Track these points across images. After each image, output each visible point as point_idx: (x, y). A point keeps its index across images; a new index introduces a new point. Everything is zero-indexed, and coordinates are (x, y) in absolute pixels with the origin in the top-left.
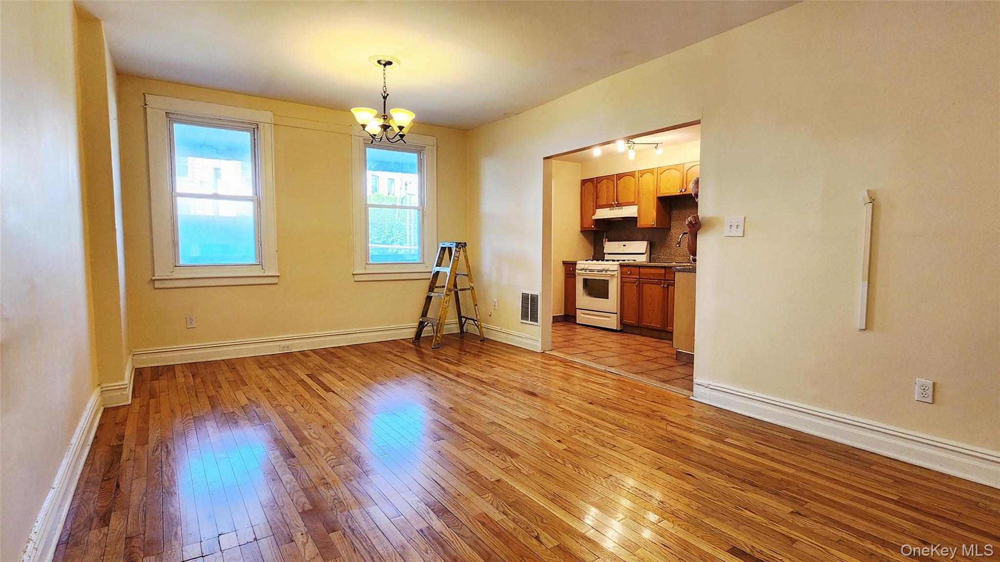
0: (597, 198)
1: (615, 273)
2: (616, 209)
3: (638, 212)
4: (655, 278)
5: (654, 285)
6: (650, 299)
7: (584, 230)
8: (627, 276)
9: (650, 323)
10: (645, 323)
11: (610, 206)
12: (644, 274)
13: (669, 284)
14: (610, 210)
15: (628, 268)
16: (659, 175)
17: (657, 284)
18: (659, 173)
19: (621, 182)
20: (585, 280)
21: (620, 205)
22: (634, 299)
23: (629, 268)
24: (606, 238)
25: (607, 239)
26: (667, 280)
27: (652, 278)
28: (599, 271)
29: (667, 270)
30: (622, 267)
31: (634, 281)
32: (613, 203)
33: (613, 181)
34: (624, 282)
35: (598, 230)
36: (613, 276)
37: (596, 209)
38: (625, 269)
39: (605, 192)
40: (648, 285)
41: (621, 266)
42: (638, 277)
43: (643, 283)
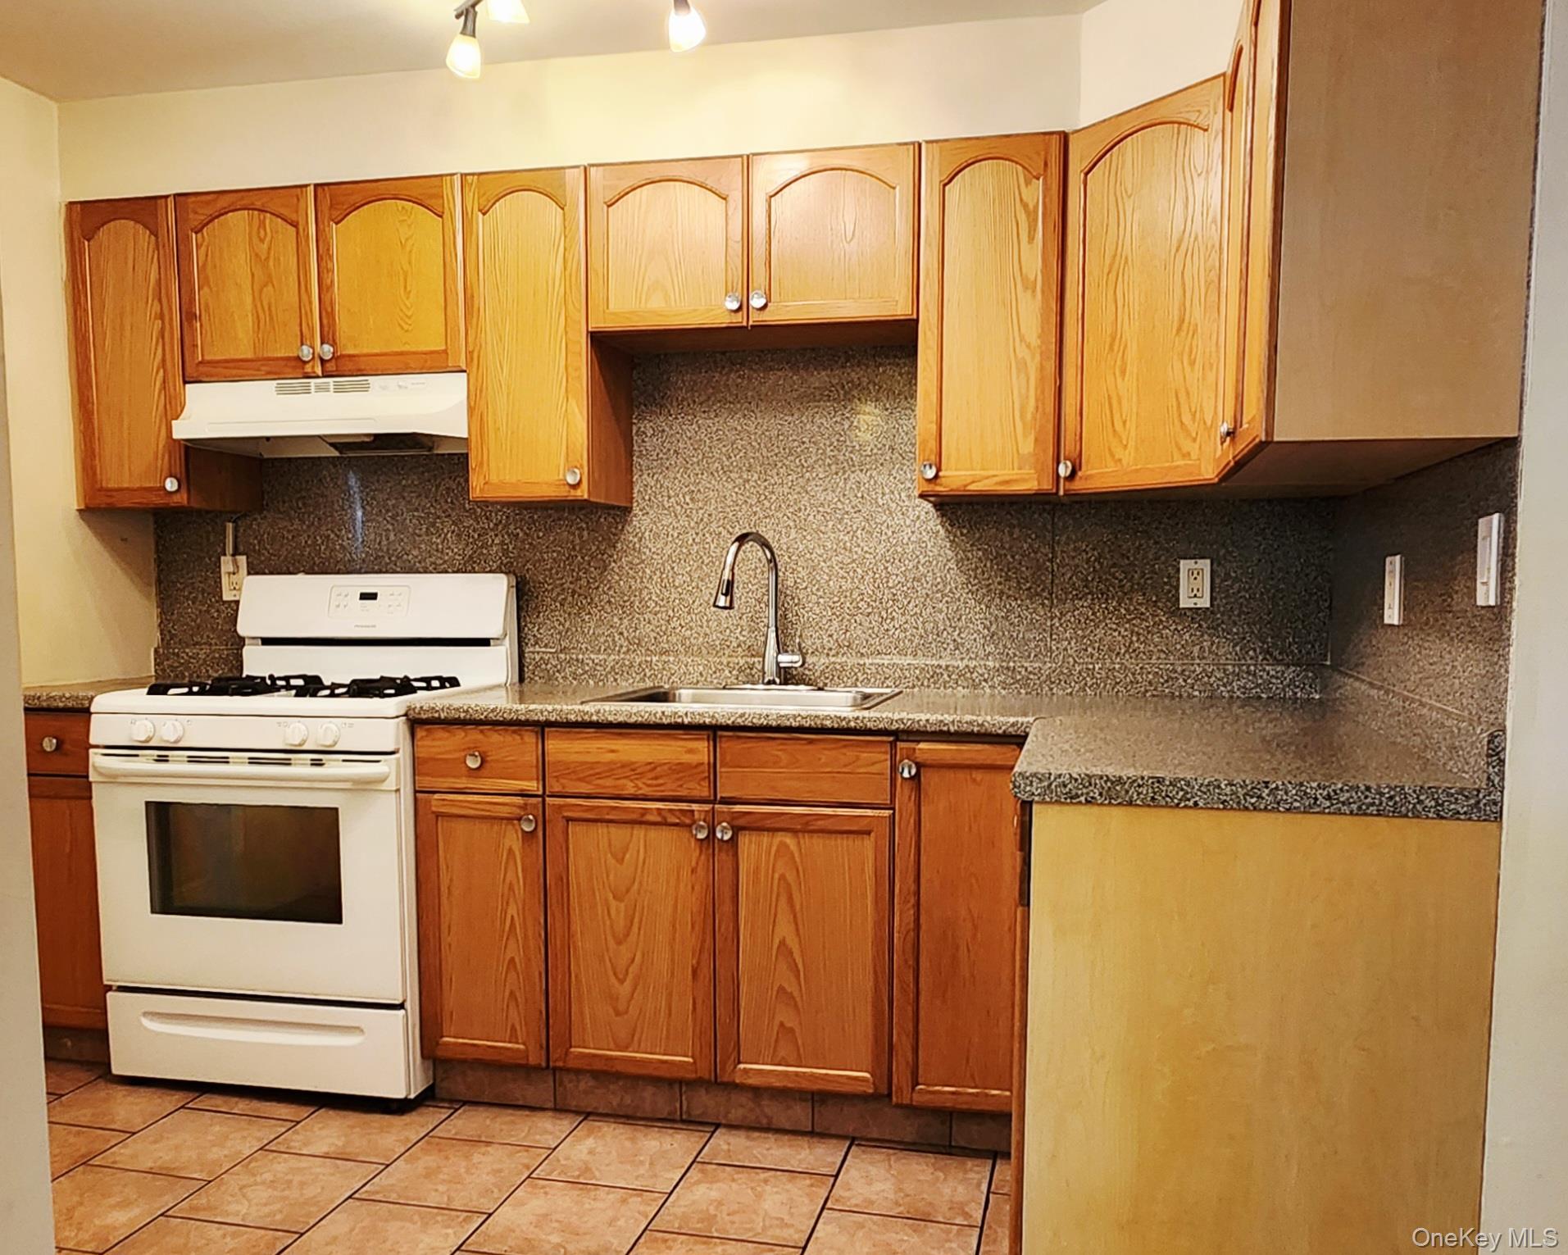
0: (188, 316)
1: (384, 767)
2: (319, 389)
3: (471, 410)
4: (645, 791)
5: (639, 832)
6: (618, 909)
7: (102, 501)
8: (462, 783)
9: (625, 1049)
10: (589, 1047)
11: (289, 369)
12: (572, 770)
13: (741, 822)
14: (281, 391)
15: (460, 736)
16: (597, 208)
17: (665, 823)
18: (599, 196)
19: (348, 236)
20: (161, 817)
21: (350, 366)
22: (512, 910)
23: (474, 735)
24: (236, 553)
25: (242, 560)
26: (726, 801)
27: (630, 789)
28: (259, 756)
29: (723, 745)
30: (420, 733)
31: (504, 812)
32: (306, 353)
33: (295, 225)
34: (438, 815)
35: (195, 505)
36: (364, 786)
37: (185, 382)
38: (442, 743)
39: (246, 284)
40: (602, 829)
41: (416, 723)
42: (533, 786)
43: (568, 820)
